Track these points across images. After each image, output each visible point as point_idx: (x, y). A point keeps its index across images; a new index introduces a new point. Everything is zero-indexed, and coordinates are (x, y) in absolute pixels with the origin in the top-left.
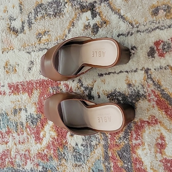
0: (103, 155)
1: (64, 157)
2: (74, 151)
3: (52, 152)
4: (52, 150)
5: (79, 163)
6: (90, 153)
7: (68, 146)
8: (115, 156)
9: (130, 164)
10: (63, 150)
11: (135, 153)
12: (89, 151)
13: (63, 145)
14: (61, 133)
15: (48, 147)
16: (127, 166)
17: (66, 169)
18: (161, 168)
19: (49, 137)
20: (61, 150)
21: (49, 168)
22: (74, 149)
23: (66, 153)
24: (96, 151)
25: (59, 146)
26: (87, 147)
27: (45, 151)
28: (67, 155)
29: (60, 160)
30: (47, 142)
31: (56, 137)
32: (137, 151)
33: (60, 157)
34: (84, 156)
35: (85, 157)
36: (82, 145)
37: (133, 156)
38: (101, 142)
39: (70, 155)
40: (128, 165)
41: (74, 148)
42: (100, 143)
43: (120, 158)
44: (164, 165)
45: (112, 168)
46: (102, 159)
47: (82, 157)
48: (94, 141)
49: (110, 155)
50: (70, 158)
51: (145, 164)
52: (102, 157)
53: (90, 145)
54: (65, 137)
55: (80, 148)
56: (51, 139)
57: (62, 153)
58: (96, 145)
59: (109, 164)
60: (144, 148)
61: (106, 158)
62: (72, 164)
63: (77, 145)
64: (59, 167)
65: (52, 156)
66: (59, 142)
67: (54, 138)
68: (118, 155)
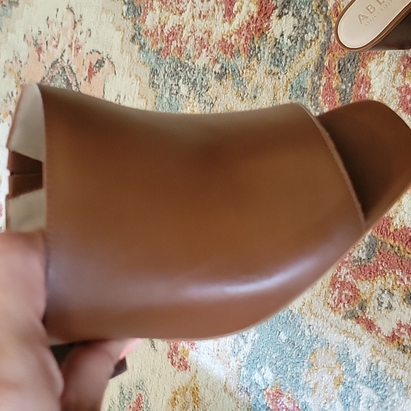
0: (316, 61)
1: (256, 55)
2: (275, 45)
3: (243, 41)
4: (244, 37)
5: (275, 70)
6: (297, 54)
7: (269, 35)
8: (333, 66)
9: (350, 85)
10: (259, 42)
11: (364, 66)
12: (297, 50)
13: (261, 32)
14: (266, 8)
15: (239, 32)
16: (344, 88)
17: (253, 76)
18: (395, 101)
19: (246, 14)
20: (256, 39)
21: (230, 70)
22: (277, 42)
23: (262, 48)
24: (307, 52)
25: (256, 32)
26: (296, 42)
27: (233, 38)
28: (262, 52)
29: (250, 57)
30: (241, 21)
31: (255, 15)
32: (369, 65)
33: (252, 53)
34: (287, 57)
35: (288, 60)
36: (290, 37)
37: (360, 71)
38: (320, 37)
39: (266, 53)
40: (347, 86)
41: (276, 39)
42: (317, 38)
43: (340, 72)
44: (400, 98)
45: (322, 88)
46: (312, 68)
47: (284, 58)
48: (309, 34)
49: (326, 64)
50: (265, 57)
51: (373, 90)
52: (312, 65)
53: (303, 39)
54: (269, 18)
55: (286, 42)
56: (248, 18)
57: (257, 46)
58: (311, 40)
59: (320, 79)
60: (381, 60)
61: (319, 67)
62: (265, 69)
63: (282, 35)
64: (245, 71)
65: (241, 48)
66: (258, 25)
67: (252, 17)
68: (337, 66)
